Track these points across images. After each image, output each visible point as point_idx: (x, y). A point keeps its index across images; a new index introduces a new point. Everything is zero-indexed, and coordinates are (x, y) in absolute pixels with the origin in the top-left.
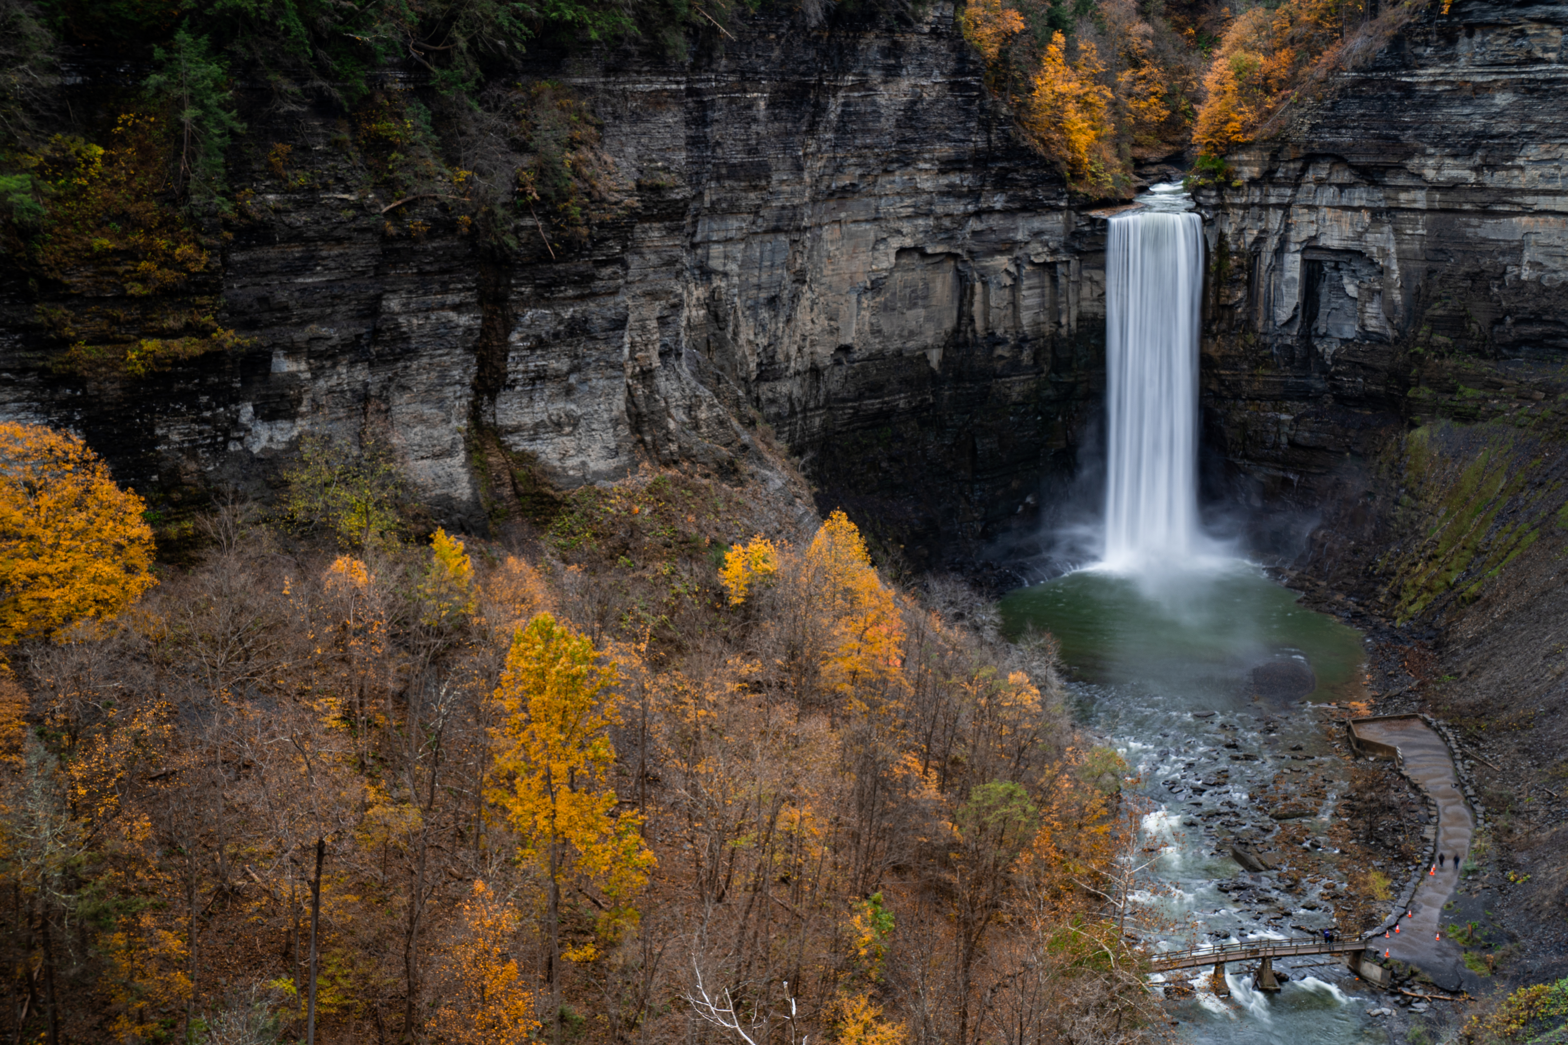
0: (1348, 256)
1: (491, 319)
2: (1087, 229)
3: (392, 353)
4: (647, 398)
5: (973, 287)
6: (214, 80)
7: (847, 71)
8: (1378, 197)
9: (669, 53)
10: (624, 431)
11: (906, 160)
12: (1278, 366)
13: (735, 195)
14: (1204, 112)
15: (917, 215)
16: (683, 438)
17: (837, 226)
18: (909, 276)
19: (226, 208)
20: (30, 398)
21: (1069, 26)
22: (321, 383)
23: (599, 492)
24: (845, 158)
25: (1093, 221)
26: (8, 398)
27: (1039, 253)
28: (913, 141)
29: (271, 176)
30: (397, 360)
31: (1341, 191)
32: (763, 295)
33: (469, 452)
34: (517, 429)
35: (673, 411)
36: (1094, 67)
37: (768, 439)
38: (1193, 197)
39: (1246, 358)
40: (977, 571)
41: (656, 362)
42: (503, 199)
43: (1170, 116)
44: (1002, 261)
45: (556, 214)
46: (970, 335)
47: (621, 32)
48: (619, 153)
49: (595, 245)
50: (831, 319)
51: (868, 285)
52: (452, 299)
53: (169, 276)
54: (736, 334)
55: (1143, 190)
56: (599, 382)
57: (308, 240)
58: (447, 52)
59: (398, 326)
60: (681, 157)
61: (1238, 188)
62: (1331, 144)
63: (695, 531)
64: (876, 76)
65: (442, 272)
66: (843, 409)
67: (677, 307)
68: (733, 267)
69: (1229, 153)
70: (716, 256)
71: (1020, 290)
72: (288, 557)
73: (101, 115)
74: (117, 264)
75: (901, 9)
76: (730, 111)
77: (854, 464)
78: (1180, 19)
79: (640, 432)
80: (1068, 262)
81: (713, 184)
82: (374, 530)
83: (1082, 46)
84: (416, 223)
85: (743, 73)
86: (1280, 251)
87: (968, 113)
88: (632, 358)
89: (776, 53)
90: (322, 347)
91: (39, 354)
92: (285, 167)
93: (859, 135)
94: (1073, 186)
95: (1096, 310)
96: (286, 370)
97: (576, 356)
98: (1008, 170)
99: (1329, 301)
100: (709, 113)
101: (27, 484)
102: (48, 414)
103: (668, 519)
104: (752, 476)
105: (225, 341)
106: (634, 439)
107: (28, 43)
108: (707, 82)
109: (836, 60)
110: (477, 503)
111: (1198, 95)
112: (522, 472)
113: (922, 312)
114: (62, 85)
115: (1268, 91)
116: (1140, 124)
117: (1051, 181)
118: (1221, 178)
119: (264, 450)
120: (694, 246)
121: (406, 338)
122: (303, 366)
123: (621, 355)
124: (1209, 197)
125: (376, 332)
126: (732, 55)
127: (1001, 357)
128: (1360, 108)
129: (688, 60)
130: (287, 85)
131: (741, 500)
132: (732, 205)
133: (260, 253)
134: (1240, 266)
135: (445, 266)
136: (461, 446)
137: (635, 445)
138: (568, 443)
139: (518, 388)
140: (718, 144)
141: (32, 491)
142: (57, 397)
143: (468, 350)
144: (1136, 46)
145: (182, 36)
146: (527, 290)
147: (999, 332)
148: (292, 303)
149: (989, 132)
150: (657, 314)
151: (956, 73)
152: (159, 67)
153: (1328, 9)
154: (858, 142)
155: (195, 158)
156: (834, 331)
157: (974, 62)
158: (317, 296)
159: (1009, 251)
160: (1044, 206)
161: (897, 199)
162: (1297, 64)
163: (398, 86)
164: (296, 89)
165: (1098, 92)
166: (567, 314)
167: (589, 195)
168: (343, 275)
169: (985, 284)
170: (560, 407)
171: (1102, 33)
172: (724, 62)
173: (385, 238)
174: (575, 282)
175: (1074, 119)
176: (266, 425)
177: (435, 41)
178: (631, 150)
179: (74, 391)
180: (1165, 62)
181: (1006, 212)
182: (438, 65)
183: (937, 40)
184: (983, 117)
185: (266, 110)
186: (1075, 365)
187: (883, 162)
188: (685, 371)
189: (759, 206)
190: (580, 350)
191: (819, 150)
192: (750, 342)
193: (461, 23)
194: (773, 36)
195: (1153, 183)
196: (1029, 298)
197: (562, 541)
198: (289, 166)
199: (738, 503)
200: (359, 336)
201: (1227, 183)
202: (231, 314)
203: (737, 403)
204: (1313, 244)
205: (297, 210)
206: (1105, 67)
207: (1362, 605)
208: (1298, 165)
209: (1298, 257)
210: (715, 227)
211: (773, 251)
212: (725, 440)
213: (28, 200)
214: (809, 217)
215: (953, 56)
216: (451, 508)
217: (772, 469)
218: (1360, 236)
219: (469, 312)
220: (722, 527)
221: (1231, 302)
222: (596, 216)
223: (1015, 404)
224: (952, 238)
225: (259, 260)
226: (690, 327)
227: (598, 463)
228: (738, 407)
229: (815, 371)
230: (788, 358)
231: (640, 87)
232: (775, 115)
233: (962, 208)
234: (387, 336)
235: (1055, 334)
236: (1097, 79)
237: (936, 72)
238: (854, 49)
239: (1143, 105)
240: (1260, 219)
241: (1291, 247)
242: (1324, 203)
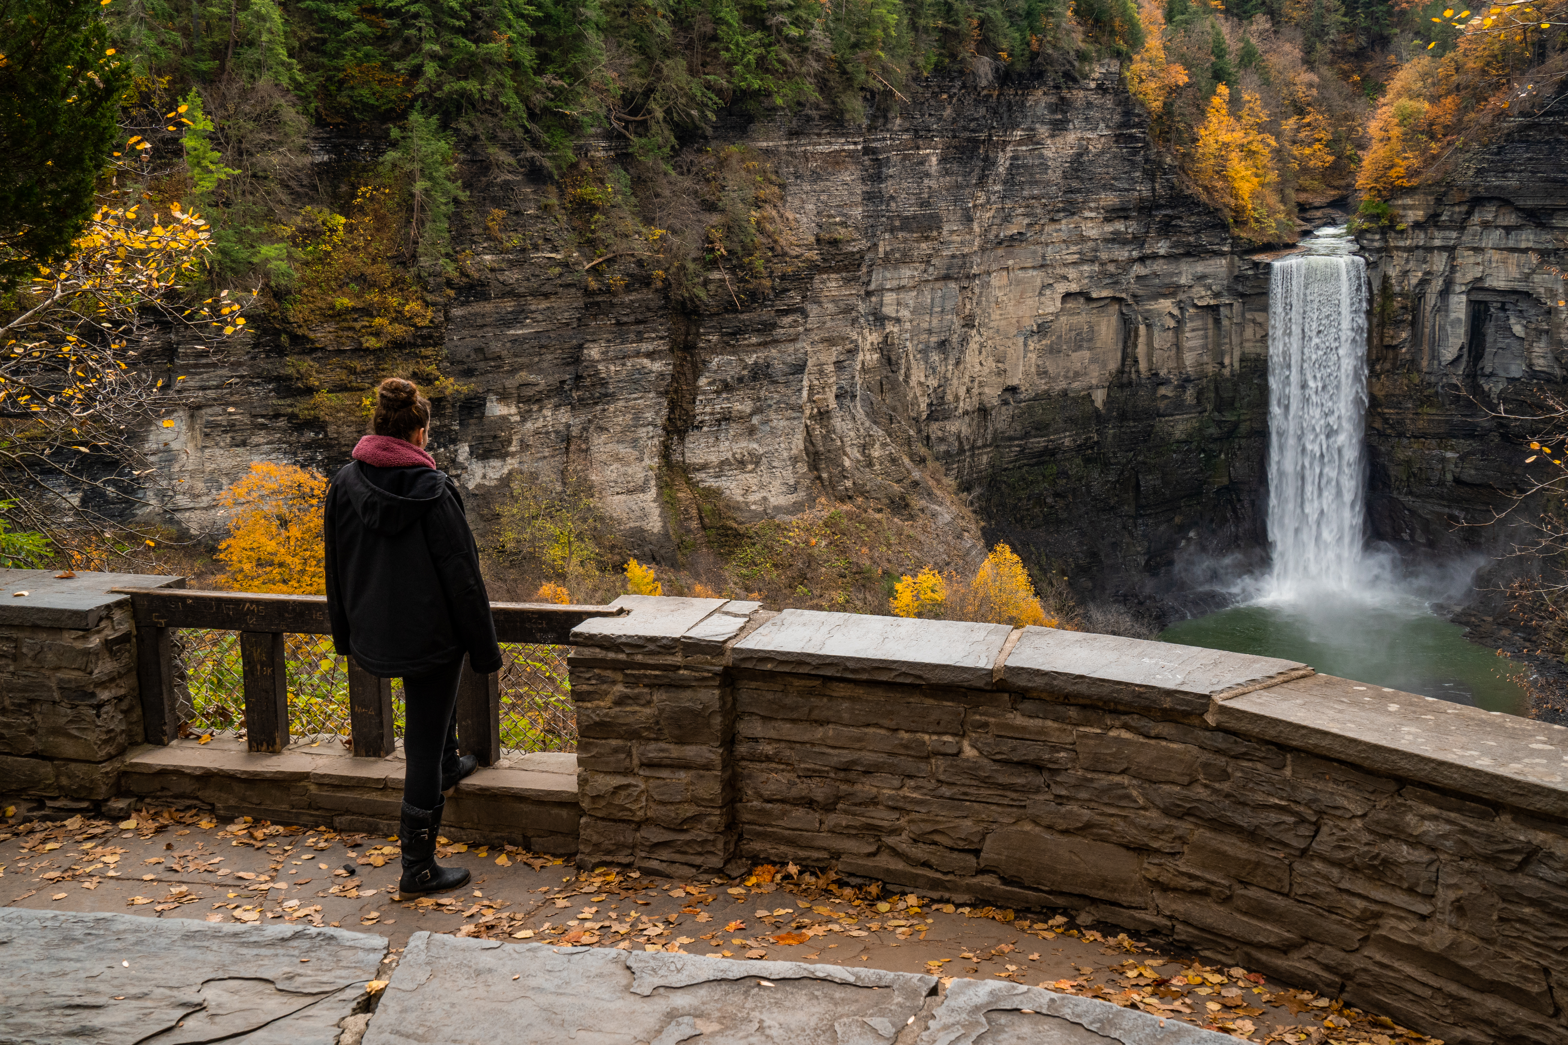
0: (1515, 297)
1: (682, 365)
2: (1250, 272)
3: (592, 397)
4: (824, 437)
5: (1137, 330)
6: (442, 155)
7: (1015, 126)
8: (1547, 239)
9: (847, 116)
10: (802, 468)
11: (1071, 209)
12: (1443, 405)
13: (907, 246)
14: (1368, 159)
15: (1082, 261)
16: (857, 474)
17: (1005, 273)
18: (1075, 320)
19: (449, 269)
20: (280, 441)
21: (1233, 78)
22: (529, 425)
23: (778, 526)
24: (1013, 209)
25: (1256, 265)
26: (262, 440)
27: (1202, 296)
28: (1079, 191)
29: (489, 239)
30: (596, 404)
31: (1508, 234)
32: (934, 339)
33: (660, 488)
34: (704, 467)
35: (848, 450)
36: (1258, 117)
37: (937, 476)
38: (1357, 240)
39: (1411, 397)
40: (1140, 603)
41: (833, 404)
42: (694, 254)
43: (1335, 162)
44: (1166, 305)
45: (742, 267)
46: (1134, 376)
47: (803, 99)
48: (800, 210)
49: (777, 295)
50: (998, 361)
51: (1035, 328)
52: (645, 347)
53: (399, 330)
54: (907, 376)
55: (1307, 234)
56: (779, 422)
57: (519, 296)
58: (645, 122)
59: (598, 373)
60: (857, 212)
61: (1402, 232)
62: (1496, 187)
63: (868, 563)
64: (1043, 131)
65: (638, 322)
66: (1010, 447)
67: (852, 352)
68: (905, 313)
69: (1393, 197)
70: (889, 304)
71: (1183, 332)
72: (500, 584)
73: (344, 188)
74: (355, 320)
75: (1068, 67)
76: (904, 167)
77: (1020, 499)
78: (1345, 67)
79: (817, 470)
80: (1231, 305)
81: (887, 236)
82: (575, 560)
83: (1246, 97)
84: (615, 278)
85: (916, 131)
86: (1445, 292)
87: (1133, 163)
88: (810, 400)
89: (948, 112)
90: (529, 392)
91: (289, 402)
92: (500, 230)
93: (1027, 187)
94: (1236, 231)
95: (1259, 350)
96: (498, 413)
97: (759, 399)
98: (1172, 218)
99: (1495, 341)
100: (884, 170)
101: (279, 517)
102: (295, 454)
103: (843, 551)
104: (922, 510)
105: (446, 388)
106: (811, 476)
107: (287, 129)
108: (882, 141)
109: (1005, 116)
110: (666, 535)
111: (1363, 141)
112: (708, 507)
113: (1087, 354)
114: (312, 164)
115: (1432, 137)
116: (1305, 170)
117: (1214, 227)
118: (1385, 222)
119: (479, 486)
120: (869, 294)
121: (604, 383)
122: (513, 410)
123: (800, 397)
124: (1373, 241)
125: (578, 378)
126: (906, 114)
127: (1165, 397)
128: (1527, 152)
129: (865, 122)
130: (505, 157)
131: (912, 533)
132: (904, 255)
133: (477, 308)
134: (1404, 308)
135: (640, 317)
136: (653, 483)
137: (813, 482)
138: (751, 479)
139: (705, 429)
140: (892, 198)
141: (284, 523)
142: (303, 439)
143: (660, 394)
144: (1300, 94)
145: (415, 117)
146: (714, 338)
147: (1163, 373)
148: (504, 353)
149: (1153, 181)
150: (834, 359)
151: (1121, 126)
152: (394, 145)
153: (1495, 56)
154: (1026, 193)
155: (423, 224)
156: (1001, 373)
157: (1139, 115)
158: (526, 346)
159: (1173, 295)
160: (1208, 252)
161: (1063, 246)
162: (1463, 110)
163: (601, 154)
164: (511, 160)
165: (1262, 141)
166: (751, 360)
167: (772, 249)
168: (550, 327)
169: (1148, 326)
170: (744, 446)
171: (1266, 82)
172: (898, 121)
173: (587, 292)
174: (758, 330)
175: (1237, 167)
176: (480, 464)
177: (634, 112)
178: (811, 206)
179: (317, 434)
180: (1329, 109)
181: (1168, 257)
182: (636, 133)
183: (1103, 95)
184: (1147, 167)
185: (484, 179)
186: (1237, 405)
187: (1049, 212)
188: (860, 412)
189: (931, 255)
190: (763, 393)
191: (988, 201)
192: (920, 384)
193: (658, 95)
194: (945, 96)
195: (1318, 227)
196: (1192, 339)
197: (744, 571)
198: (504, 229)
199: (909, 536)
200: (563, 382)
201: (1392, 227)
202: (452, 364)
203: (909, 442)
204: (1479, 285)
205: (510, 269)
206: (1269, 116)
207: (1529, 641)
208: (1464, 208)
209: (1464, 298)
210: (889, 275)
211: (943, 297)
212: (897, 476)
213: (284, 266)
214: (978, 265)
215: (1119, 109)
216: (644, 540)
217: (941, 504)
218: (1527, 277)
219: (661, 359)
220: (893, 558)
221: (1395, 343)
222: (779, 268)
223: (1178, 442)
224: (1116, 283)
225: (476, 314)
226: (864, 370)
227: (778, 498)
228: (910, 446)
229: (983, 411)
230: (957, 398)
231: (820, 148)
232: (946, 170)
233: (1126, 254)
234: (588, 381)
235: (1219, 374)
236: (1261, 128)
237: (1102, 125)
238: (1023, 105)
239: (1307, 151)
240: (1425, 261)
241: (1457, 289)
242: (1490, 245)
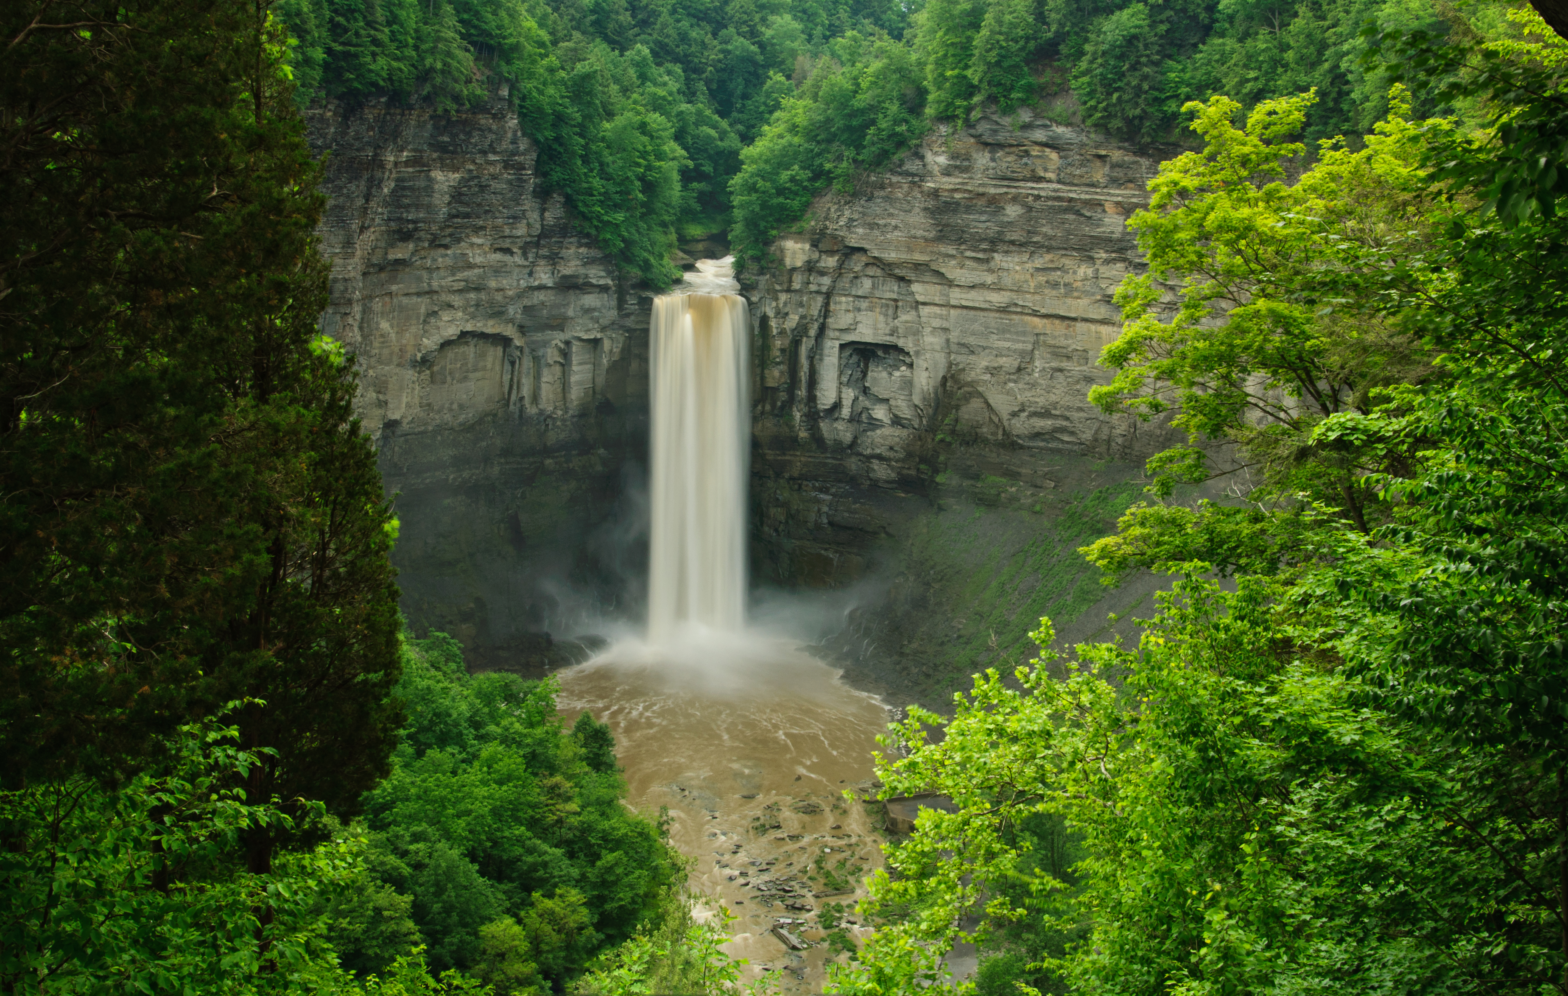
5: (523, 362)
7: (402, 147)
8: (907, 291)
11: (459, 235)
15: (468, 289)
17: (387, 299)
18: (460, 349)
27: (588, 330)
28: (466, 216)
31: (875, 283)
44: (553, 337)
50: (379, 392)
51: (419, 358)
64: (430, 153)
71: (570, 366)
86: (820, 337)
87: (521, 191)
93: (413, 210)
98: (560, 248)
113: (472, 385)
117: (602, 259)
134: (783, 350)
147: (549, 407)
149: (542, 210)
151: (509, 152)
154: (411, 216)
156: (383, 405)
159: (560, 326)
160: (595, 284)
161: (449, 273)
169: (536, 358)
181: (557, 290)
183: (492, 121)
187: (435, 236)
191: (372, 223)
194: (330, 114)
196: (578, 374)
208: (836, 256)
209: (836, 343)
214: (360, 290)
215: (508, 136)
233: (514, 283)
237: (490, 151)
238: (409, 126)
240: (801, 305)
241: (831, 334)
242: (860, 293)
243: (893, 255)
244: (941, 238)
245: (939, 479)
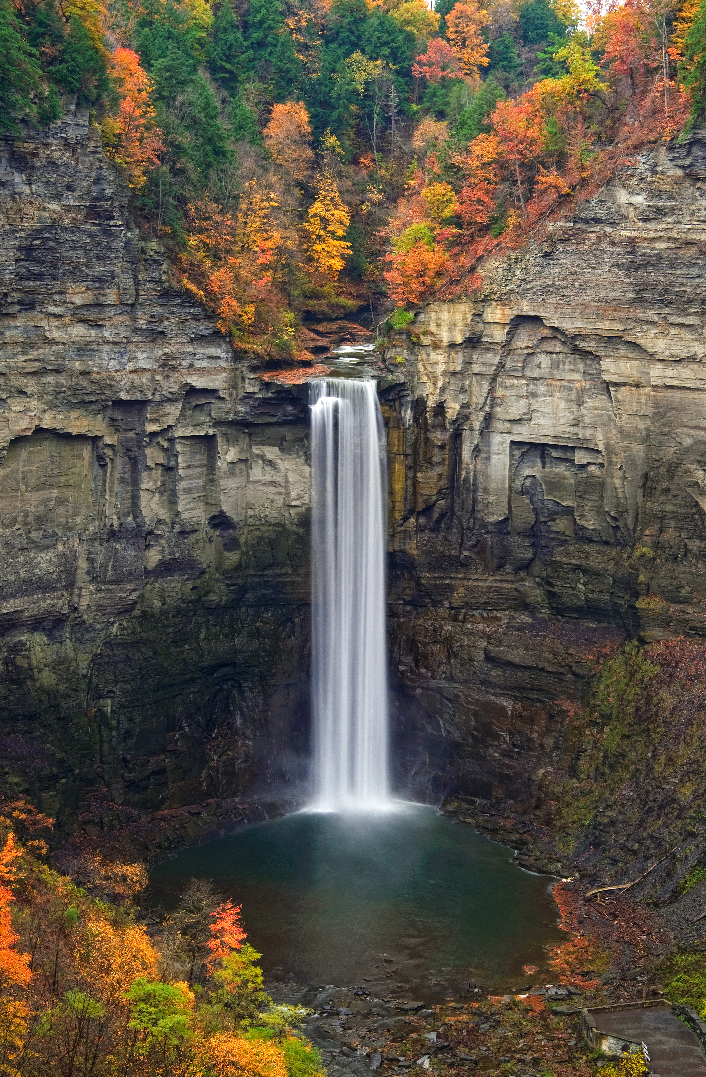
2: (258, 396)
8: (596, 370)
71: (176, 469)
86: (486, 430)
195: (334, 343)
240: (462, 390)
241: (499, 426)
242: (536, 375)
243: (579, 324)
244: (638, 301)
245: (641, 604)
